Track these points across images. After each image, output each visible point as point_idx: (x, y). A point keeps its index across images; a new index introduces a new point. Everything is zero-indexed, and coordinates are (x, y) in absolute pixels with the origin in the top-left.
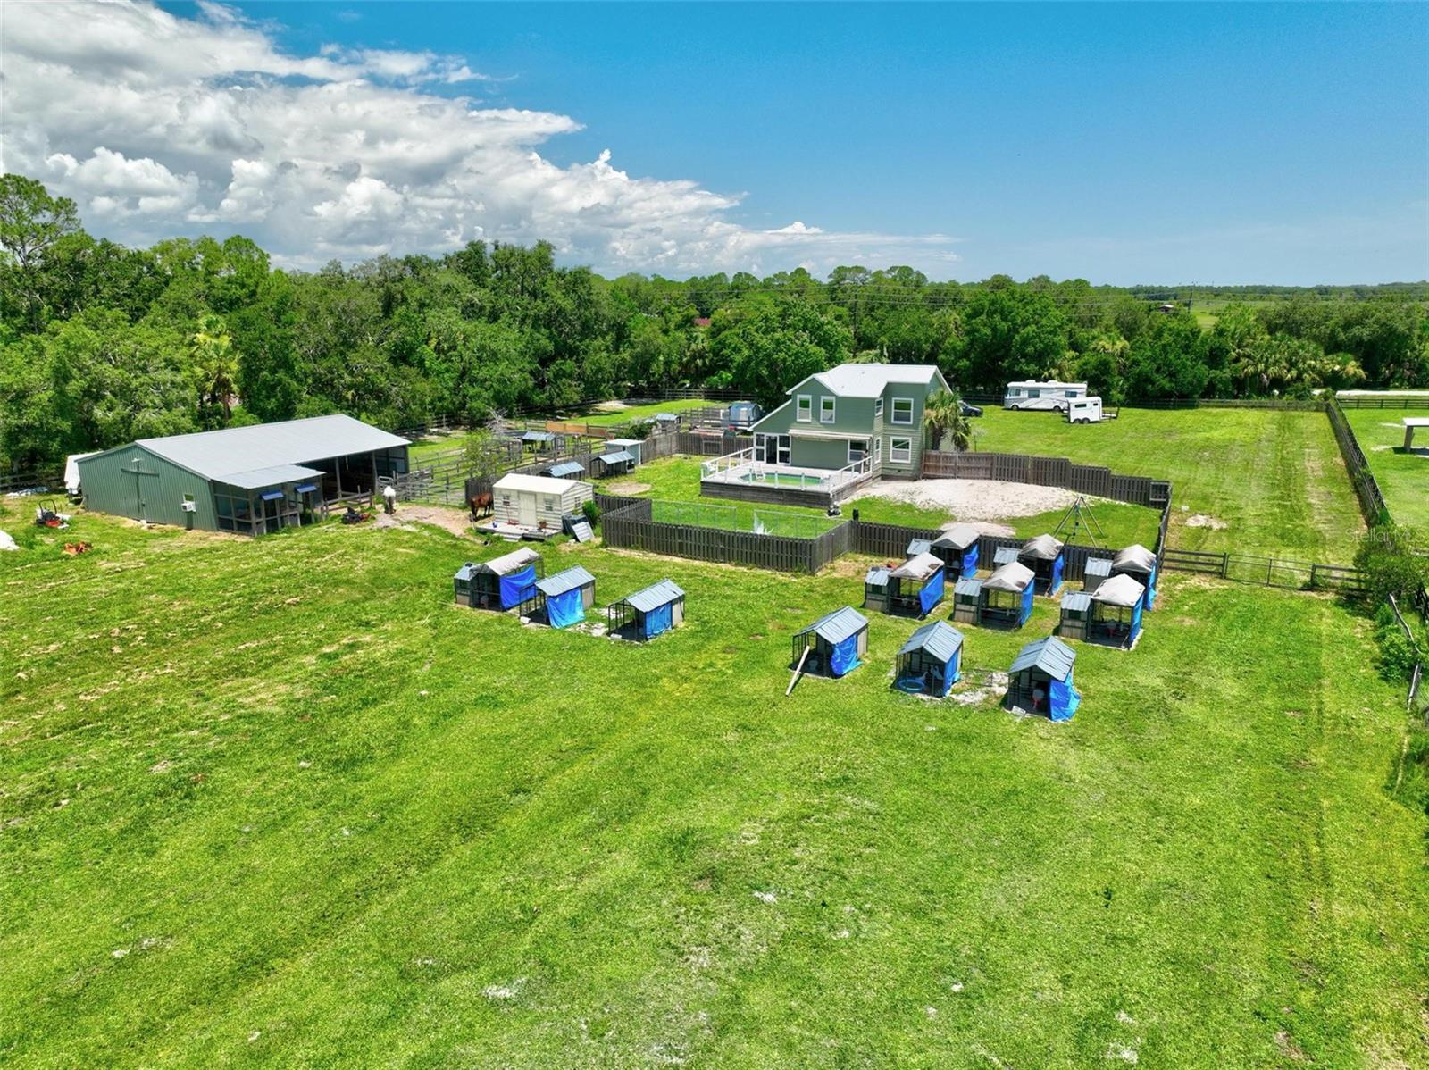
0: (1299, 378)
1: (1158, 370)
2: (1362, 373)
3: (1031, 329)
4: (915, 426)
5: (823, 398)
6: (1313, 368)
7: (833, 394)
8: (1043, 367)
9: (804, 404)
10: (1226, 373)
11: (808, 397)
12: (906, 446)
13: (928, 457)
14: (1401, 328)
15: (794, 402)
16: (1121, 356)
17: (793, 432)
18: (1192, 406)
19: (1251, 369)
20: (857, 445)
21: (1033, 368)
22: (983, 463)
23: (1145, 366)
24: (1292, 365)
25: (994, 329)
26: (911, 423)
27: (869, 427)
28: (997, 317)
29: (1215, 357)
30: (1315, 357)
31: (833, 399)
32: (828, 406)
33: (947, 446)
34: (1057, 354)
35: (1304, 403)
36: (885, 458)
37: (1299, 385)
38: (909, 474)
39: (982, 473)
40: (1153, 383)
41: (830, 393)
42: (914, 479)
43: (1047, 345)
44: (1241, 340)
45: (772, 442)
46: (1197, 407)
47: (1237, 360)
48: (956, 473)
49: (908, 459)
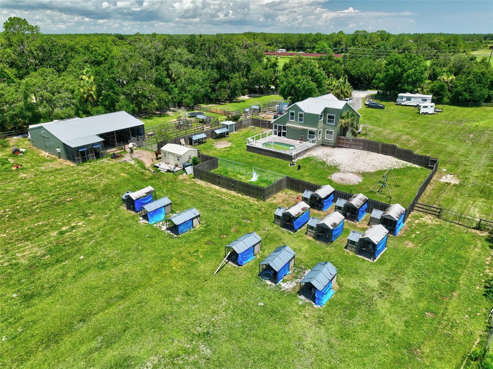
3: (410, 72)
4: (336, 126)
7: (303, 111)
8: (415, 87)
9: (292, 114)
11: (294, 112)
12: (331, 133)
13: (340, 139)
15: (288, 113)
16: (451, 83)
17: (287, 125)
18: (479, 106)
20: (312, 133)
21: (410, 87)
22: (361, 143)
23: (460, 88)
26: (334, 124)
27: (316, 126)
28: (397, 66)
32: (301, 116)
34: (422, 82)
36: (323, 138)
38: (332, 145)
39: (361, 147)
40: (462, 95)
42: (334, 147)
43: (417, 78)
45: (280, 128)
46: (482, 106)
48: (350, 146)
49: (332, 139)
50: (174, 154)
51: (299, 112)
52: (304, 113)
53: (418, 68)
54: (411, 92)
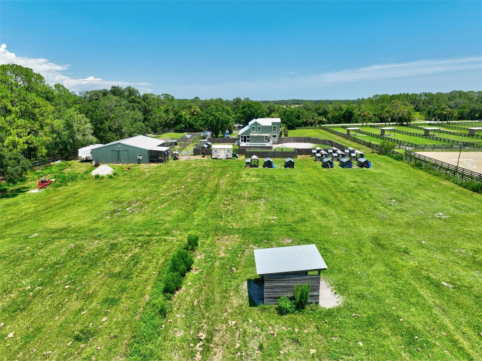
0: (315, 122)
1: (288, 121)
2: (326, 121)
4: (278, 132)
5: (258, 126)
6: (317, 119)
7: (261, 125)
9: (253, 128)
10: (301, 121)
11: (254, 126)
12: (275, 136)
13: (280, 139)
14: (328, 111)
15: (251, 127)
17: (251, 135)
18: (295, 129)
19: (306, 120)
22: (293, 139)
24: (313, 119)
26: (276, 131)
27: (268, 133)
29: (298, 118)
30: (317, 117)
31: (261, 126)
32: (259, 128)
33: (283, 136)
35: (316, 127)
37: (315, 123)
38: (276, 143)
39: (293, 141)
41: (260, 125)
42: (278, 144)
44: (303, 113)
45: (245, 137)
47: (302, 118)
48: (287, 142)
49: (276, 140)
50: (224, 149)
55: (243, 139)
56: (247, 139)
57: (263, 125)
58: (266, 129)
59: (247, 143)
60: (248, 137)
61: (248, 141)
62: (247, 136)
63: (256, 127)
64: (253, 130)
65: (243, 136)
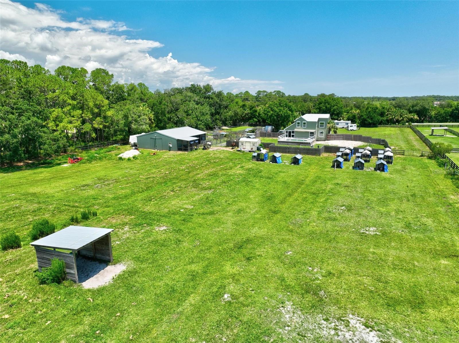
0: (403, 120)
2: (418, 118)
3: (335, 107)
6: (406, 117)
7: (305, 121)
8: (339, 117)
9: (298, 123)
10: (385, 118)
11: (300, 122)
12: (323, 133)
13: (328, 135)
14: (427, 107)
15: (296, 123)
16: (358, 114)
17: (296, 130)
18: (376, 127)
19: (391, 117)
20: (311, 133)
21: (336, 117)
22: (341, 137)
23: (365, 117)
24: (401, 116)
25: (326, 107)
26: (324, 127)
27: (315, 129)
28: (327, 104)
29: (382, 114)
30: (407, 114)
34: (342, 114)
35: (405, 126)
36: (317, 136)
37: (403, 121)
38: (323, 139)
39: (341, 139)
40: (367, 121)
42: (325, 141)
43: (340, 111)
44: (388, 110)
46: (378, 127)
47: (387, 115)
48: (335, 139)
49: (323, 136)
50: (250, 142)
51: (303, 122)
52: (307, 121)
53: (339, 105)
54: (337, 119)
55: (288, 134)
56: (292, 134)
57: (308, 120)
58: (311, 124)
59: (292, 138)
60: (293, 132)
61: (293, 136)
62: (291, 131)
63: (302, 122)
64: (298, 126)
65: (288, 131)
